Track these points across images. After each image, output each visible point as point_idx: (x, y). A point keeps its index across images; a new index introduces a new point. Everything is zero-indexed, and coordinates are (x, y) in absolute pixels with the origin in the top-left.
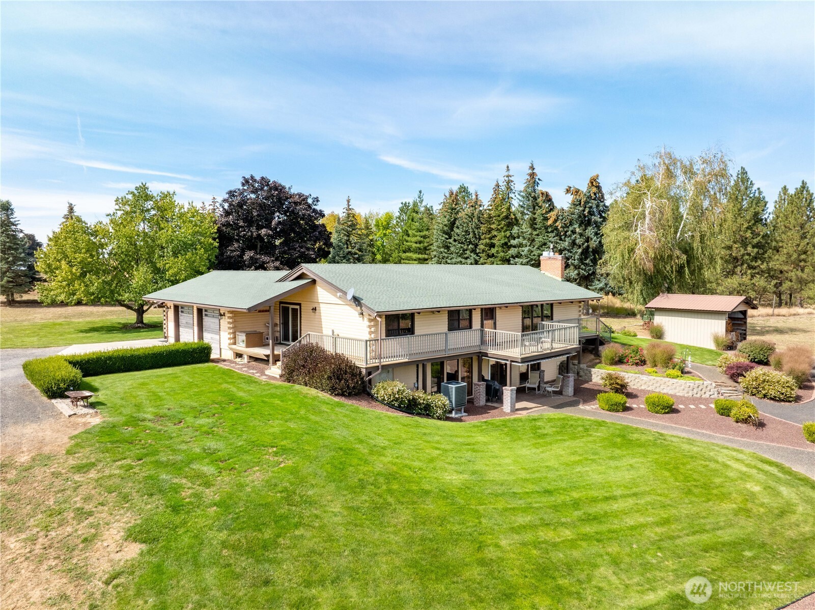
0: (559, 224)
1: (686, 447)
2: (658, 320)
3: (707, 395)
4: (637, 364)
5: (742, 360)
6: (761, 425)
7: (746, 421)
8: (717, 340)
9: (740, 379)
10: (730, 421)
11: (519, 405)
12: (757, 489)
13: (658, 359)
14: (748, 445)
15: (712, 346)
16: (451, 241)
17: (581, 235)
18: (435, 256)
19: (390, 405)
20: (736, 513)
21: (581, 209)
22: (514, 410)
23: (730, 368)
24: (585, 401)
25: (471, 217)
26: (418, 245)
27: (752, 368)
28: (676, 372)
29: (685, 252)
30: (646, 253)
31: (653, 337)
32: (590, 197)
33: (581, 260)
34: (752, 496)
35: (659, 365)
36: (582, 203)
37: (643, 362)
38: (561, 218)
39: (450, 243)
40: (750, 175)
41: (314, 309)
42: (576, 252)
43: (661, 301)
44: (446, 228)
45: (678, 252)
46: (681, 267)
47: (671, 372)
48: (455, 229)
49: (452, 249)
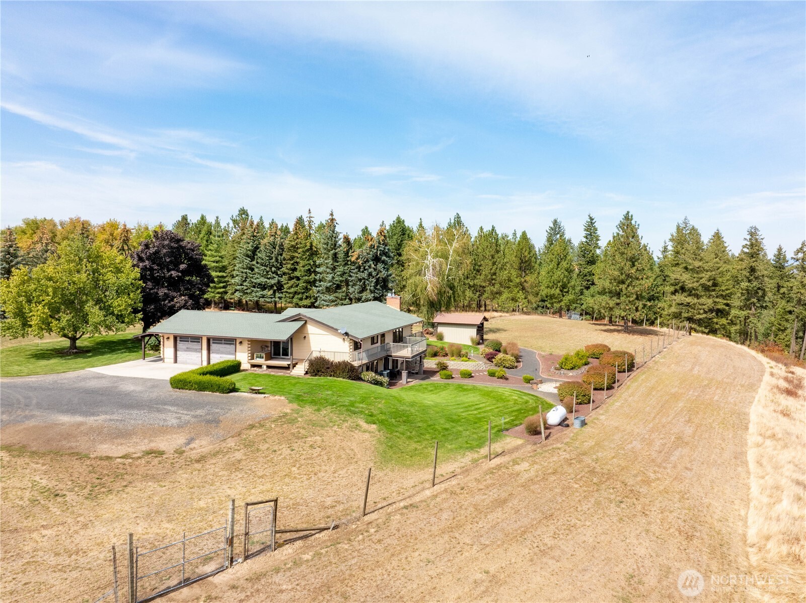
0: (360, 262)
1: (486, 389)
2: (440, 329)
3: (481, 369)
4: (444, 356)
5: (492, 351)
6: (507, 379)
7: (501, 378)
8: (472, 340)
9: (493, 360)
10: (495, 378)
11: (409, 380)
12: (516, 398)
13: (455, 353)
14: (507, 386)
15: (470, 343)
16: (254, 263)
17: (375, 270)
18: (237, 275)
19: (371, 383)
20: (514, 404)
21: (375, 251)
22: (407, 382)
23: (487, 355)
24: (432, 376)
25: (274, 245)
26: (215, 264)
27: (497, 354)
28: (464, 358)
29: (451, 289)
30: (433, 290)
31: (438, 339)
32: (379, 243)
33: (375, 287)
34: (516, 400)
35: (455, 356)
36: (376, 247)
37: (447, 355)
38: (361, 256)
39: (253, 265)
40: (462, 219)
41: (305, 337)
42: (372, 281)
43: (439, 318)
44: (249, 253)
45: (448, 289)
46: (450, 298)
47: (462, 359)
48: (257, 253)
49: (256, 270)
